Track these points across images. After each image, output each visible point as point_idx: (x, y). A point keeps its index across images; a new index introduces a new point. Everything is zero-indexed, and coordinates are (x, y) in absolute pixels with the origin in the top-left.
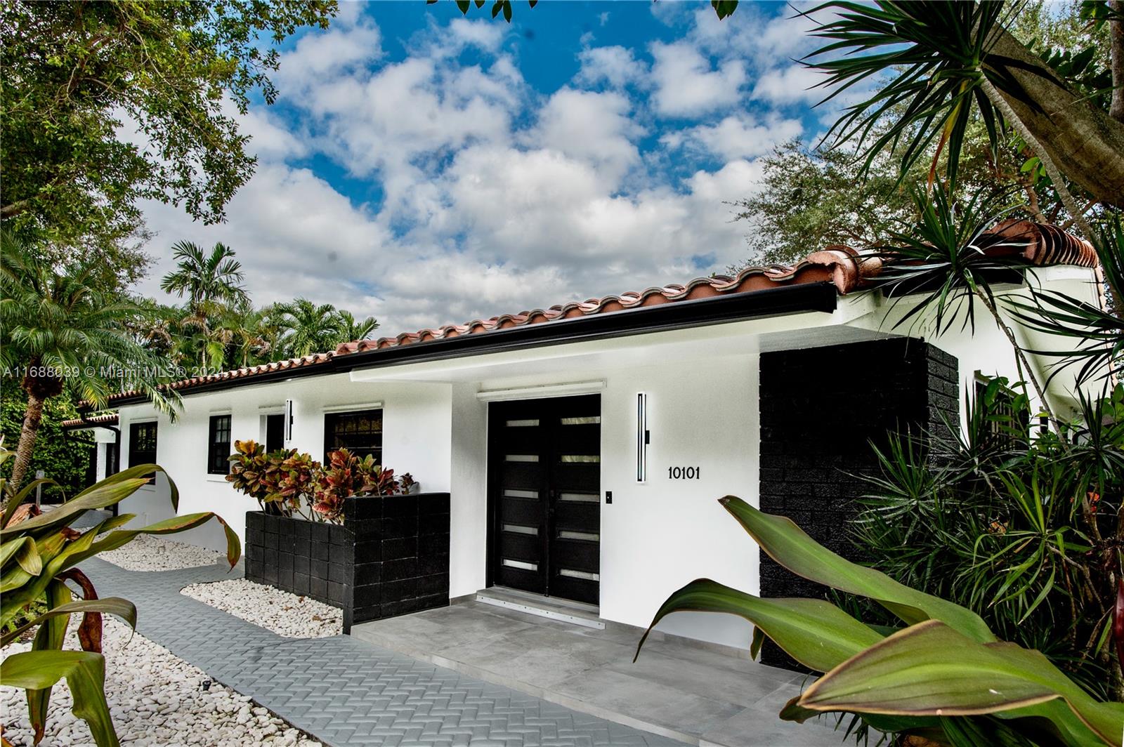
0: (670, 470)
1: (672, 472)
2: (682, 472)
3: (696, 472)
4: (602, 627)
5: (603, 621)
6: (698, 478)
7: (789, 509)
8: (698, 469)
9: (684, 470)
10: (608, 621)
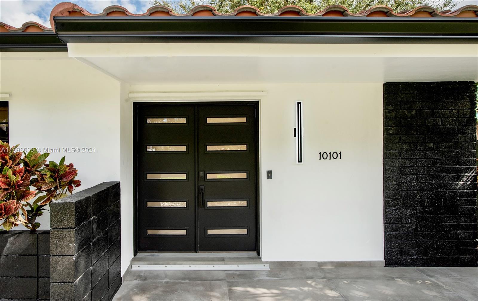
0: (320, 154)
1: (321, 156)
2: (329, 155)
3: (339, 155)
4: (267, 267)
5: (267, 263)
6: (340, 158)
7: (403, 175)
8: (340, 153)
9: (330, 153)
10: (271, 262)
